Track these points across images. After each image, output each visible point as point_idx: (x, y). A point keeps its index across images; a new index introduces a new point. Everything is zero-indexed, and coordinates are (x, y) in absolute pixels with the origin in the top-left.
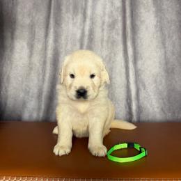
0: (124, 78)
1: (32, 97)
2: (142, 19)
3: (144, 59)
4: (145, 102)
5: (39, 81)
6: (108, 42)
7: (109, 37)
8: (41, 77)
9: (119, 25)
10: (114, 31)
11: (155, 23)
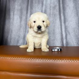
0: (60, 30)
1: (21, 38)
2: (67, 4)
3: (69, 21)
4: (70, 40)
5: (24, 31)
6: (52, 14)
7: (53, 12)
8: (25, 30)
9: (58, 7)
10: (55, 10)
11: (73, 6)
